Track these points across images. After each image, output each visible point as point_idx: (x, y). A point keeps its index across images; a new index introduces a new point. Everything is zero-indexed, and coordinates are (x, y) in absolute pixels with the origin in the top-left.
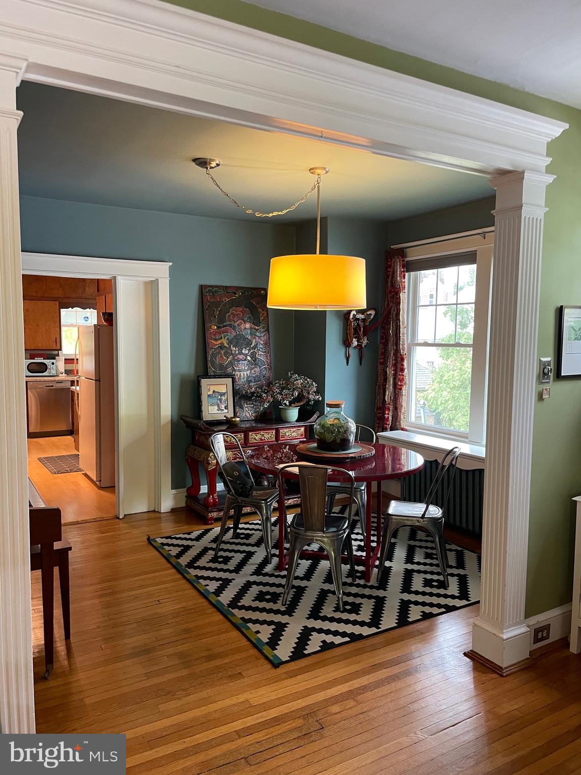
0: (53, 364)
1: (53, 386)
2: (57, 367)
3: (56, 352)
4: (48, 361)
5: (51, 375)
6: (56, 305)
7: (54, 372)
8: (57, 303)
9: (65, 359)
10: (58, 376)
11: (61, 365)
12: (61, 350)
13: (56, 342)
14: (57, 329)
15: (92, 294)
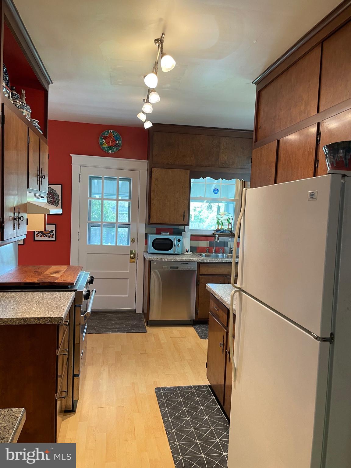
0: (179, 240)
1: (178, 268)
2: (183, 244)
3: (183, 227)
4: (175, 237)
5: (177, 253)
6: (187, 174)
7: (179, 250)
8: (188, 171)
9: (192, 235)
10: (183, 254)
11: (186, 242)
12: (188, 225)
13: (184, 216)
14: (186, 201)
15: (226, 162)
